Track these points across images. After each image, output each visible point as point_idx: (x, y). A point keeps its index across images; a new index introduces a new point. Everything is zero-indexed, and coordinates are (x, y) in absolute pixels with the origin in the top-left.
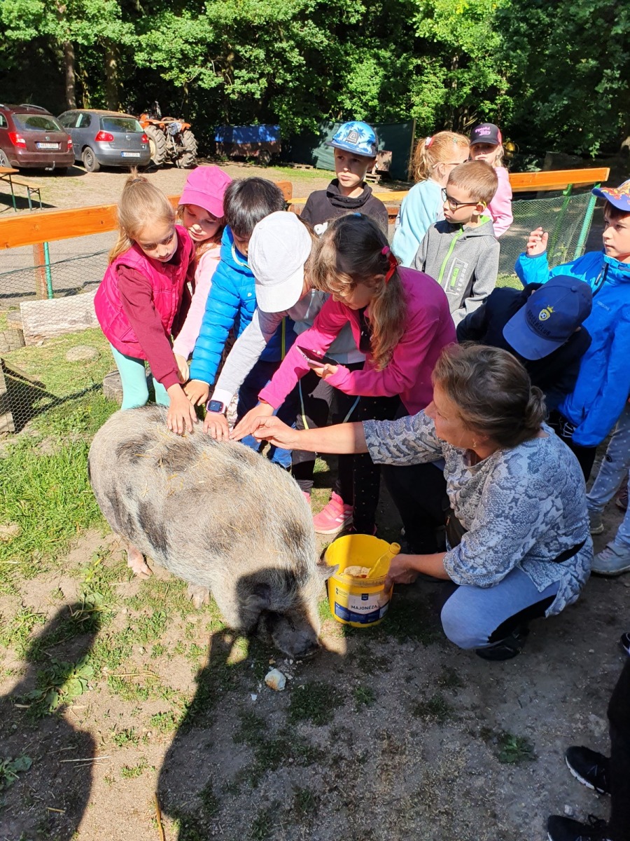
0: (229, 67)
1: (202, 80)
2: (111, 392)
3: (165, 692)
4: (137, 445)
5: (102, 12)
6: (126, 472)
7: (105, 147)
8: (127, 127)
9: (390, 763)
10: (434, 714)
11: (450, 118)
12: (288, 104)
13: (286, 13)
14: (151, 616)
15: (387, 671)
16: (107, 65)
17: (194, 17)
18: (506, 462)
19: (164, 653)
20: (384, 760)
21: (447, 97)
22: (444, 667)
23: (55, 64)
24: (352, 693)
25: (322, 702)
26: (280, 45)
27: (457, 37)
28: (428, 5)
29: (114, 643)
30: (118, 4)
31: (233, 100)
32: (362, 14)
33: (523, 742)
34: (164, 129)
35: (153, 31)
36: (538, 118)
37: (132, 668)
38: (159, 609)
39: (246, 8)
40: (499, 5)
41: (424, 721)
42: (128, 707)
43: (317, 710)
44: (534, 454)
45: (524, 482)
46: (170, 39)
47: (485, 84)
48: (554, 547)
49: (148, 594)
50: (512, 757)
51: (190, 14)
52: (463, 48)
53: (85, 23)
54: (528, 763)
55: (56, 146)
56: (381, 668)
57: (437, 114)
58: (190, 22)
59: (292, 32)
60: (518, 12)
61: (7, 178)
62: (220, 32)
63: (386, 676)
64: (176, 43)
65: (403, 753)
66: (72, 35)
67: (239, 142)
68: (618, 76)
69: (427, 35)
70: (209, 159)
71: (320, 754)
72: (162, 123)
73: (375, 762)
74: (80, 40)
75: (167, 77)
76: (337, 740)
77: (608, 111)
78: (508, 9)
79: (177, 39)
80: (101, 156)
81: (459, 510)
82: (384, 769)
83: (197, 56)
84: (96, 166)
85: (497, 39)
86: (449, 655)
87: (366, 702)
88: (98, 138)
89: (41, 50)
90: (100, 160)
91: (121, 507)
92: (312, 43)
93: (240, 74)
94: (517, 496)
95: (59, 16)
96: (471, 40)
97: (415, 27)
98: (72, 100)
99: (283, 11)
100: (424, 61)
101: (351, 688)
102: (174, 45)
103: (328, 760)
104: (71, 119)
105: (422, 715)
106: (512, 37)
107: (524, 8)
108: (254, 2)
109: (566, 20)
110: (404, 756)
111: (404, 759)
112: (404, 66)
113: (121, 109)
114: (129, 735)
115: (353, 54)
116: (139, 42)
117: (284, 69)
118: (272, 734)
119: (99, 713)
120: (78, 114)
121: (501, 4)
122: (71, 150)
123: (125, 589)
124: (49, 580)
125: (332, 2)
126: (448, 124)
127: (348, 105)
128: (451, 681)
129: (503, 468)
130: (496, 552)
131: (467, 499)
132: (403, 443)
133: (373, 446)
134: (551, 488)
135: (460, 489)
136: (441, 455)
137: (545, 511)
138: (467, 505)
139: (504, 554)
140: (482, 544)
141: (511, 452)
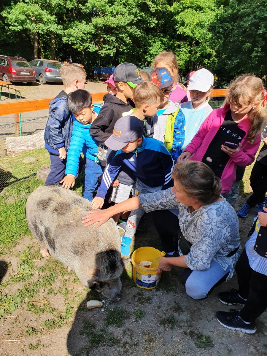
0: (101, 43)
1: (89, 48)
2: (40, 177)
3: (51, 310)
4: (46, 202)
5: (49, 20)
6: (40, 214)
7: (48, 74)
8: (58, 66)
9: (148, 346)
10: (169, 324)
11: (191, 66)
12: (124, 59)
13: (124, 23)
14: (48, 275)
15: (150, 303)
16: (51, 42)
17: (87, 24)
18: (206, 212)
19: (53, 292)
20: (146, 345)
21: (190, 57)
22: (175, 302)
23: (30, 41)
24: (134, 313)
25: (120, 317)
26: (122, 35)
27: (194, 34)
28: (182, 21)
29: (31, 287)
30: (56, 17)
31: (102, 57)
32: (156, 24)
33: (208, 338)
35: (70, 29)
36: (227, 67)
37: (38, 299)
38: (52, 272)
39: (108, 20)
40: (211, 21)
41: (165, 327)
42: (35, 316)
43: (118, 320)
44: (218, 208)
45: (215, 221)
46: (77, 32)
47: (206, 53)
48: (226, 250)
49: (48, 266)
50: (203, 345)
51: (85, 22)
52: (196, 38)
53: (42, 25)
54: (210, 348)
55: (28, 74)
56: (147, 302)
57: (186, 64)
58: (85, 26)
59: (127, 30)
60: (219, 24)
61: (7, 86)
62: (98, 30)
63: (149, 306)
64: (79, 34)
65: (154, 342)
66: (37, 29)
67: (104, 73)
68: (260, 50)
69: (182, 33)
70: (91, 80)
71: (117, 341)
73: (142, 346)
74: (40, 32)
75: (75, 47)
76: (125, 335)
77: (256, 64)
78: (215, 23)
79: (80, 32)
80: (47, 78)
81: (185, 233)
82: (146, 349)
83: (88, 39)
84: (44, 82)
85: (210, 35)
86: (178, 297)
87: (140, 317)
88: (46, 71)
89: (24, 35)
90: (46, 79)
91: (38, 228)
92: (135, 35)
93: (105, 47)
94: (213, 227)
95: (32, 22)
96: (199, 35)
97: (177, 30)
98: (36, 55)
99: (123, 22)
100: (181, 43)
101: (133, 311)
102: (78, 35)
103: (121, 344)
104: (35, 63)
105: (164, 324)
106: (216, 34)
107: (221, 22)
108: (112, 18)
109: (239, 27)
110: (155, 343)
111: (155, 344)
112: (173, 44)
113: (56, 59)
114: (34, 330)
115: (152, 39)
116: (64, 33)
117: (123, 45)
118: (97, 331)
119: (21, 319)
120: (38, 61)
121: (212, 21)
122: (34, 75)
123: (39, 263)
124: (6, 258)
125: (144, 19)
126: (191, 68)
127: (149, 60)
128: (178, 309)
129: (205, 215)
130: (206, 253)
131: (189, 228)
132: (160, 204)
133: (145, 206)
134: (226, 223)
135: (185, 223)
136: (177, 208)
137: (224, 234)
138: (189, 231)
139: (210, 254)
140: (199, 250)
141: (208, 207)
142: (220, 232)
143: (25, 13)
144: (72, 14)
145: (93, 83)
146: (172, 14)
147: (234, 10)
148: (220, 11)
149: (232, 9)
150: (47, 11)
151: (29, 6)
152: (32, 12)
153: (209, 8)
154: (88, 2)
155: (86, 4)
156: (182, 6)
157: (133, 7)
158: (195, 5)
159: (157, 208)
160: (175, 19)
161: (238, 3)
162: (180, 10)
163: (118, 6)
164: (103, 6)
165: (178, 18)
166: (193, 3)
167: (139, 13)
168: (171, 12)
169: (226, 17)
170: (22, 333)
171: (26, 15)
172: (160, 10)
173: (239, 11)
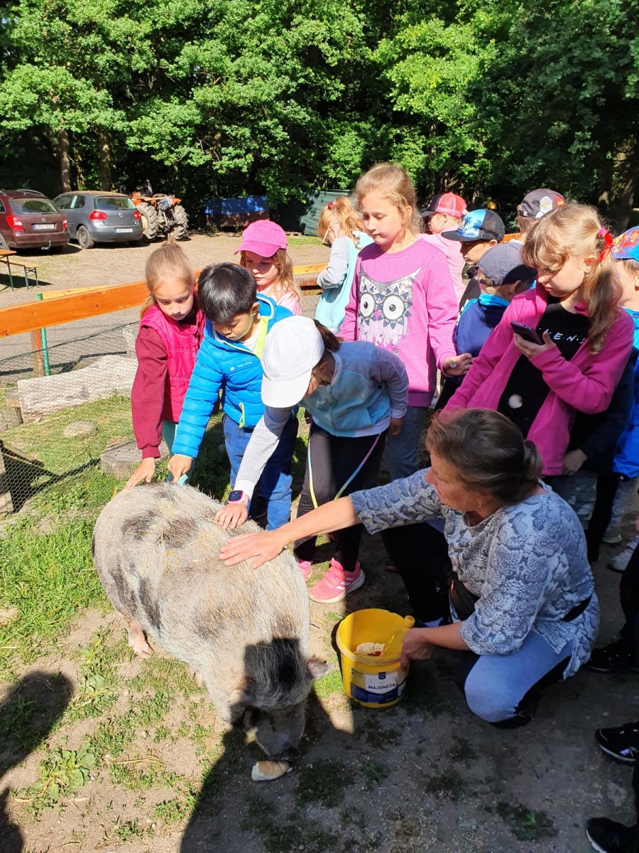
0: (216, 145)
1: (191, 158)
2: (109, 467)
3: (169, 779)
4: (142, 521)
5: (94, 101)
6: (130, 549)
7: (99, 225)
8: (120, 205)
9: (404, 846)
10: (448, 789)
11: (431, 182)
12: (274, 176)
13: (269, 95)
14: (153, 697)
15: (397, 745)
16: (100, 150)
17: (182, 103)
18: (511, 521)
19: (168, 736)
20: (399, 843)
21: (427, 162)
22: (455, 737)
23: (50, 150)
24: (362, 770)
25: (331, 781)
26: (265, 123)
27: (433, 109)
28: (403, 81)
29: (116, 728)
30: (110, 93)
31: (221, 175)
32: (341, 92)
33: (541, 816)
34: (155, 205)
35: (143, 117)
37: (135, 754)
38: (161, 689)
39: (231, 92)
40: (470, 78)
41: (438, 797)
42: (132, 796)
43: (326, 791)
44: (537, 511)
45: (531, 540)
46: (159, 123)
47: (463, 149)
48: (561, 605)
49: (150, 674)
50: (531, 833)
51: (178, 100)
52: (439, 118)
53: (79, 113)
54: (548, 839)
55: (52, 227)
56: (391, 742)
57: (418, 177)
58: (178, 107)
59: (276, 111)
60: (489, 83)
61: (5, 259)
62: (207, 114)
63: (396, 751)
64: (165, 127)
65: (417, 835)
66: (66, 124)
67: (228, 213)
68: (589, 137)
69: (404, 108)
70: (200, 231)
71: (331, 839)
72: (153, 199)
73: (389, 846)
74: (74, 128)
75: (157, 157)
76: (348, 823)
77: (582, 170)
78: (480, 81)
79: (166, 123)
80: (95, 234)
81: (462, 573)
83: (186, 138)
84: (90, 243)
85: (471, 110)
86: (460, 724)
87: (377, 780)
88: (92, 217)
89: (36, 138)
90: (94, 237)
91: (124, 584)
92: (294, 120)
93: (227, 151)
94: (526, 555)
95: (53, 107)
96: (446, 111)
97: (392, 101)
98: (67, 183)
99: (266, 92)
100: (403, 131)
101: (360, 765)
102: (163, 129)
103: (340, 845)
104: (66, 201)
105: (434, 790)
106: (484, 107)
107: (495, 79)
108: (238, 86)
109: (535, 88)
110: (419, 838)
111: (419, 840)
112: (385, 136)
113: (114, 189)
114: (132, 828)
115: (334, 127)
116: (130, 127)
117: (269, 144)
118: (281, 819)
119: (101, 805)
120: (73, 196)
121: (473, 77)
122: (66, 229)
123: (127, 669)
124: (49, 664)
125: (312, 82)
126: (431, 187)
127: (332, 174)
128: (463, 752)
129: (508, 528)
130: (513, 616)
131: (470, 561)
132: (401, 510)
133: (366, 518)
134: (556, 545)
135: (462, 551)
136: (440, 517)
137: (553, 568)
138: (471, 568)
139: (520, 617)
140: (497, 609)
141: (514, 511)
142: (543, 565)
143: (35, 88)
144: (146, 83)
145: (204, 236)
146: (377, 68)
147: (520, 49)
148: (489, 53)
149: (515, 46)
150: (87, 79)
151: (45, 72)
152: (52, 84)
153: (463, 49)
154: (182, 52)
155: (177, 59)
156: (400, 47)
157: (286, 59)
158: (431, 43)
159: (395, 521)
160: (385, 77)
161: (529, 33)
162: (396, 56)
163: (251, 57)
164: (217, 60)
165: (392, 75)
166: (424, 40)
167: (301, 71)
168: (374, 63)
169: (504, 65)
170: (105, 837)
171: (38, 92)
172: (349, 61)
173: (532, 50)
